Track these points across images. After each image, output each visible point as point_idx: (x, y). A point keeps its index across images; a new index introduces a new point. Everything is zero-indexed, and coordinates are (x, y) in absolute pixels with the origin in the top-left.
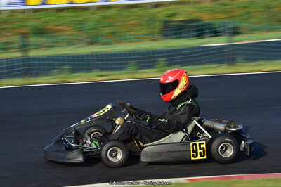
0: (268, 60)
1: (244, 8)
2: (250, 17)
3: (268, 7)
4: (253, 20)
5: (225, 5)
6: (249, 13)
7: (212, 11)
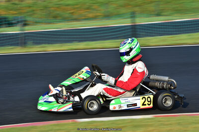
0: (49, 43)
1: (30, 7)
2: (34, 14)
3: (46, 7)
4: (36, 16)
5: (15, 4)
6: (33, 11)
7: (7, 8)
